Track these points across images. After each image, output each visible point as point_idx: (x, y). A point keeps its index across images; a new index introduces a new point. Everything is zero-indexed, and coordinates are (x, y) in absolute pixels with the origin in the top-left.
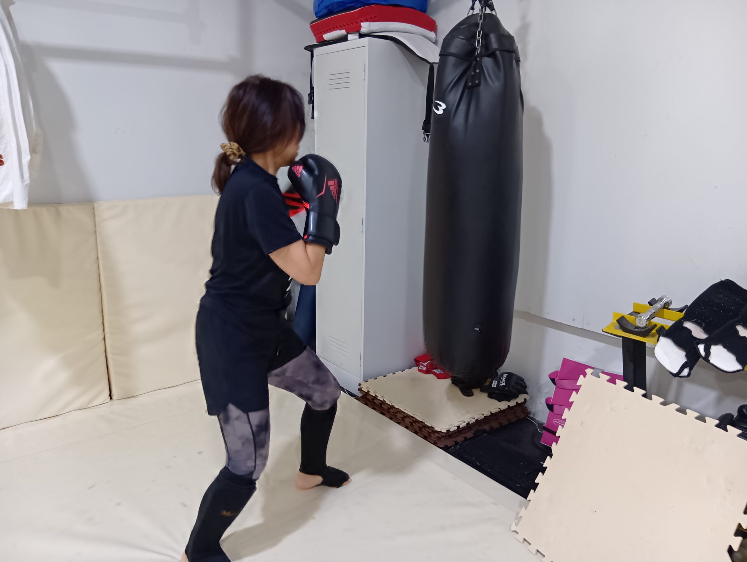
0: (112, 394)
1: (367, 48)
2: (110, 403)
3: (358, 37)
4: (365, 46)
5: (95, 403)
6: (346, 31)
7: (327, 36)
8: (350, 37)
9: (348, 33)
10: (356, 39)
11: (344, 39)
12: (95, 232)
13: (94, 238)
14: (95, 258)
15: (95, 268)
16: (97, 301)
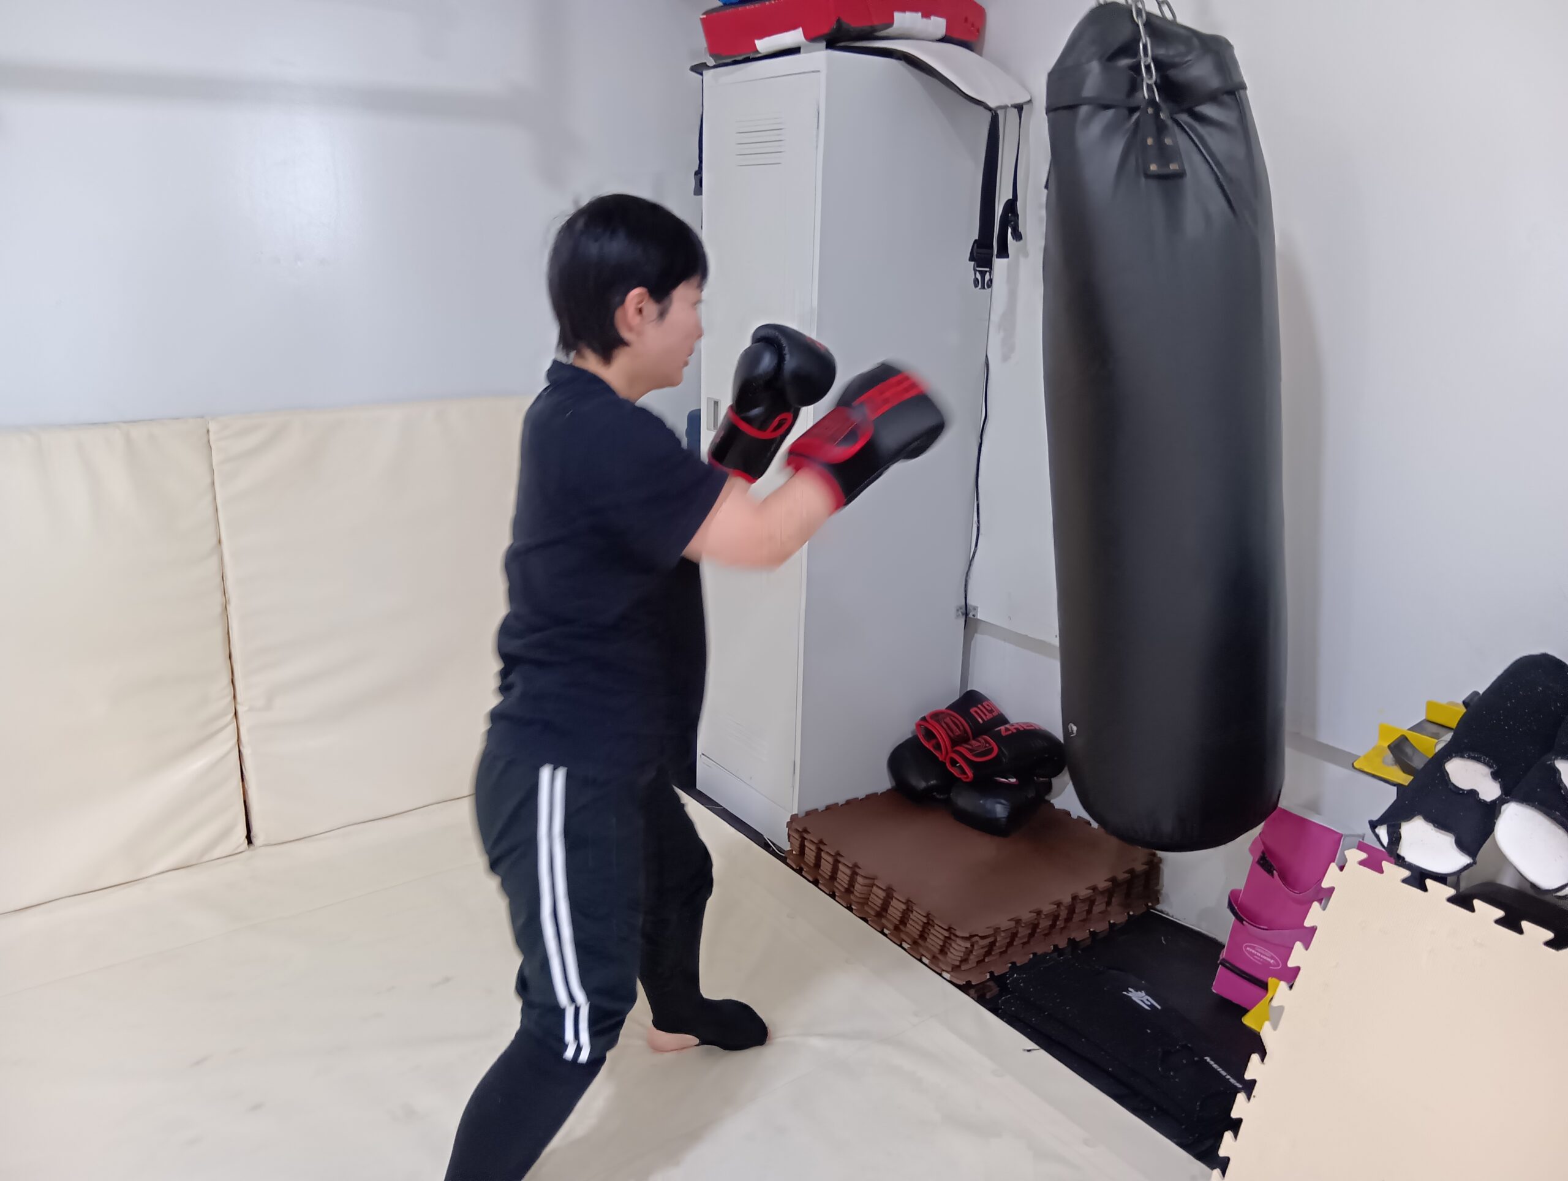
0: (252, 834)
1: (824, 74)
2: (247, 854)
4: (819, 71)
5: (218, 852)
12: (213, 484)
13: (209, 498)
14: (214, 541)
15: (213, 562)
16: (218, 634)
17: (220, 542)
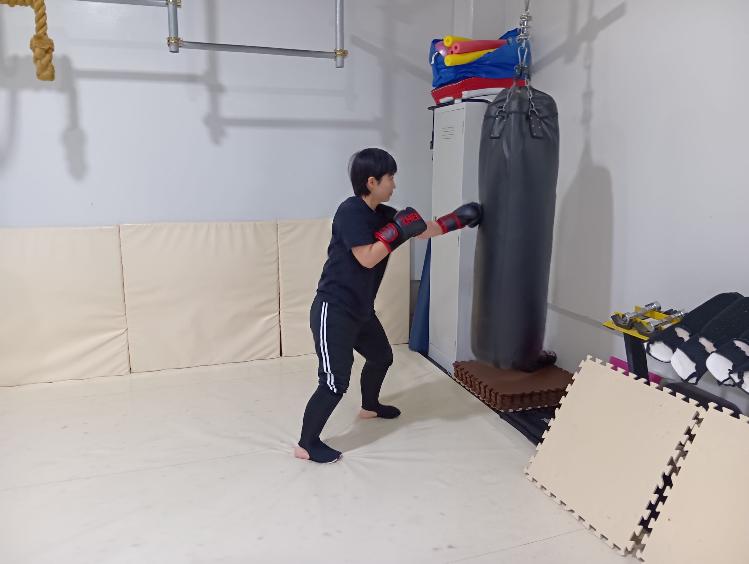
0: (282, 352)
1: (465, 109)
3: (461, 101)
4: (463, 109)
6: (453, 97)
7: (442, 101)
8: (456, 101)
9: (455, 99)
10: (460, 103)
11: (451, 103)
12: (278, 240)
13: (276, 245)
14: (277, 258)
15: (275, 265)
16: (276, 286)
17: (278, 258)
